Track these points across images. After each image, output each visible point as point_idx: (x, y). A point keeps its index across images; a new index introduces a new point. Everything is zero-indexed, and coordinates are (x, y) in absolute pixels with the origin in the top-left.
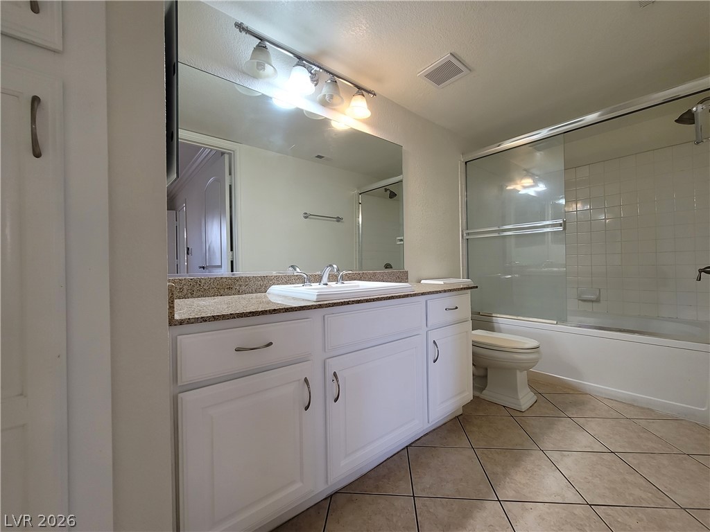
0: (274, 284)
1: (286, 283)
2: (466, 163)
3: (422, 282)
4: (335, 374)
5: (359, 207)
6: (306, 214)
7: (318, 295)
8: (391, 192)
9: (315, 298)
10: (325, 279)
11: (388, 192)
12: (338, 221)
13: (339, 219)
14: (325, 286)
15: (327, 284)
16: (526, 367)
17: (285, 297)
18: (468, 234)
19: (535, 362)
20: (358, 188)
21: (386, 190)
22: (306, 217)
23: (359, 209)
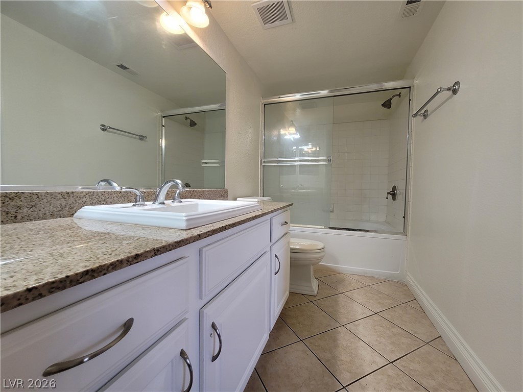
0: (85, 204)
1: (106, 202)
2: (265, 105)
3: (238, 199)
4: (214, 326)
5: (162, 129)
6: (103, 125)
7: (187, 220)
8: (192, 121)
9: (183, 225)
10: (162, 197)
11: (189, 121)
12: (141, 139)
13: (142, 138)
14: (163, 206)
15: (164, 203)
16: (315, 263)
17: (121, 224)
18: (265, 162)
19: (321, 259)
20: (162, 111)
21: (186, 118)
22: (104, 130)
23: (162, 131)
